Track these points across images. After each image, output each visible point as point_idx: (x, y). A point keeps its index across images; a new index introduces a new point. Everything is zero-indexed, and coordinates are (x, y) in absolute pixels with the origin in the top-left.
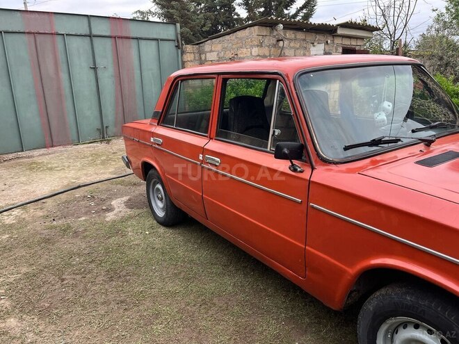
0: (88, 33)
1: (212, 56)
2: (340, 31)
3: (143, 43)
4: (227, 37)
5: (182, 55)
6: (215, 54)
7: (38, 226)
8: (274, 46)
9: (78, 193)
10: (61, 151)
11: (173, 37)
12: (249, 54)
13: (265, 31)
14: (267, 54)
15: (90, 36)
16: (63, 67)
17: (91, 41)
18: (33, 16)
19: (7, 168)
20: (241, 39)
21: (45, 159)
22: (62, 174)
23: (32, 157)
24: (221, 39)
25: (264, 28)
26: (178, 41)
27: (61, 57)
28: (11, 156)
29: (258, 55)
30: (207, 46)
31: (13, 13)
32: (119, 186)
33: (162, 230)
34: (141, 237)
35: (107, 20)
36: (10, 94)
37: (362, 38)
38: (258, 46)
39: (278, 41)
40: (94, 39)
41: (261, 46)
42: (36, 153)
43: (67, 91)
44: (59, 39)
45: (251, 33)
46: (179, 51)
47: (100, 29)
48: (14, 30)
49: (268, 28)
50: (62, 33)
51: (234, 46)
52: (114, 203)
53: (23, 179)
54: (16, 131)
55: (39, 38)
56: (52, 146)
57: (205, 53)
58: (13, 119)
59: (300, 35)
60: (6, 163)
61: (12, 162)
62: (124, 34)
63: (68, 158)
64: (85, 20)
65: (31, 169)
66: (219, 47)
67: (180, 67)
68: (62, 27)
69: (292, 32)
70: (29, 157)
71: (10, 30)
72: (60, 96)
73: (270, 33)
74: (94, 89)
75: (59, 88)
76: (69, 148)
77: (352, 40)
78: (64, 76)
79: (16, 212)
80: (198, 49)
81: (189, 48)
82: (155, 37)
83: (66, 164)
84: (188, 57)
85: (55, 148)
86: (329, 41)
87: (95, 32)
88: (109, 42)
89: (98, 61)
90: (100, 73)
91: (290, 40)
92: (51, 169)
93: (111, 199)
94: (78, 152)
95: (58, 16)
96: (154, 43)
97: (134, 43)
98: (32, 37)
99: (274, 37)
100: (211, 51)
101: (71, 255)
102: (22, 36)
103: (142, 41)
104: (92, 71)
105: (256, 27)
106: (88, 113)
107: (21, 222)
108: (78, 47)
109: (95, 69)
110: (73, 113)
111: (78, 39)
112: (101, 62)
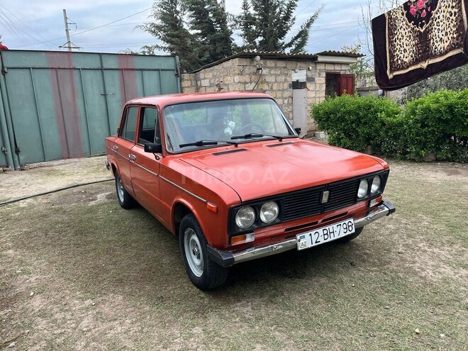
0: (100, 67)
1: (205, 83)
2: (320, 59)
3: (146, 73)
4: (216, 67)
5: (181, 82)
6: (208, 80)
7: (41, 208)
8: (255, 74)
9: (75, 190)
10: (75, 162)
11: (173, 68)
12: (232, 81)
13: (245, 62)
14: (248, 80)
15: (102, 69)
16: (79, 94)
17: (103, 73)
18: (55, 55)
19: (30, 173)
20: (226, 68)
21: (61, 168)
22: (70, 178)
23: (52, 166)
24: (211, 68)
25: (244, 59)
26: (177, 71)
27: (78, 87)
28: (35, 165)
29: (240, 82)
30: (202, 74)
31: (39, 53)
32: (108, 186)
33: (122, 210)
34: (106, 214)
35: (115, 56)
36: (35, 116)
37: (347, 64)
38: (239, 74)
39: (258, 69)
40: (105, 72)
41: (242, 75)
42: (55, 163)
43: (82, 113)
44: (76, 72)
45: (233, 64)
46: (179, 78)
47: (109, 63)
48: (40, 67)
49: (248, 59)
50: (79, 68)
51: (221, 75)
52: (99, 196)
53: (40, 181)
54: (40, 145)
55: (60, 72)
56: (69, 158)
57: (200, 80)
58: (38, 136)
59: (281, 64)
60: (31, 170)
61: (36, 169)
62: (130, 67)
63: (80, 167)
64: (98, 57)
65: (48, 175)
66: (210, 75)
67: (179, 91)
68: (78, 63)
69: (272, 61)
70: (49, 166)
71: (37, 67)
72: (76, 117)
73: (251, 63)
74: (105, 111)
75: (75, 112)
76: (82, 160)
77: (336, 65)
78: (79, 102)
79: (28, 200)
80: (195, 77)
81: (186, 76)
82: (157, 68)
83: (76, 171)
84: (185, 84)
85: (71, 160)
86: (311, 68)
87: (105, 66)
88: (117, 74)
89: (107, 89)
90: (109, 98)
91: (271, 68)
92: (63, 174)
93: (98, 193)
94: (89, 162)
95: (76, 54)
96: (156, 73)
97: (138, 74)
98: (54, 71)
99: (255, 66)
100: (205, 79)
101: (57, 223)
102: (47, 71)
103: (146, 72)
104: (103, 97)
105: (237, 59)
106: (99, 131)
107: (31, 206)
108: (92, 79)
109: (105, 95)
110: (86, 131)
111: (91, 72)
112: (110, 90)
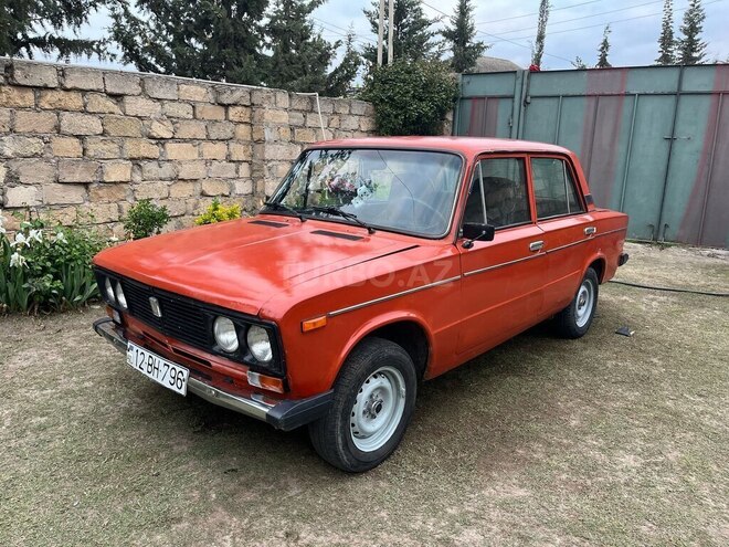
0: (675, 90)
15: (678, 94)
16: (623, 137)
17: (678, 101)
18: (601, 74)
31: (580, 73)
40: (682, 98)
44: (626, 100)
47: (697, 83)
48: (574, 94)
50: (634, 92)
55: (603, 102)
64: (676, 72)
68: (637, 85)
71: (570, 94)
72: (608, 173)
74: (662, 168)
75: (609, 164)
78: (621, 148)
87: (686, 88)
88: (706, 101)
89: (680, 127)
90: (678, 146)
98: (593, 101)
104: (667, 143)
106: (642, 200)
108: (653, 112)
109: (671, 140)
110: (619, 197)
111: (657, 100)
112: (684, 130)
